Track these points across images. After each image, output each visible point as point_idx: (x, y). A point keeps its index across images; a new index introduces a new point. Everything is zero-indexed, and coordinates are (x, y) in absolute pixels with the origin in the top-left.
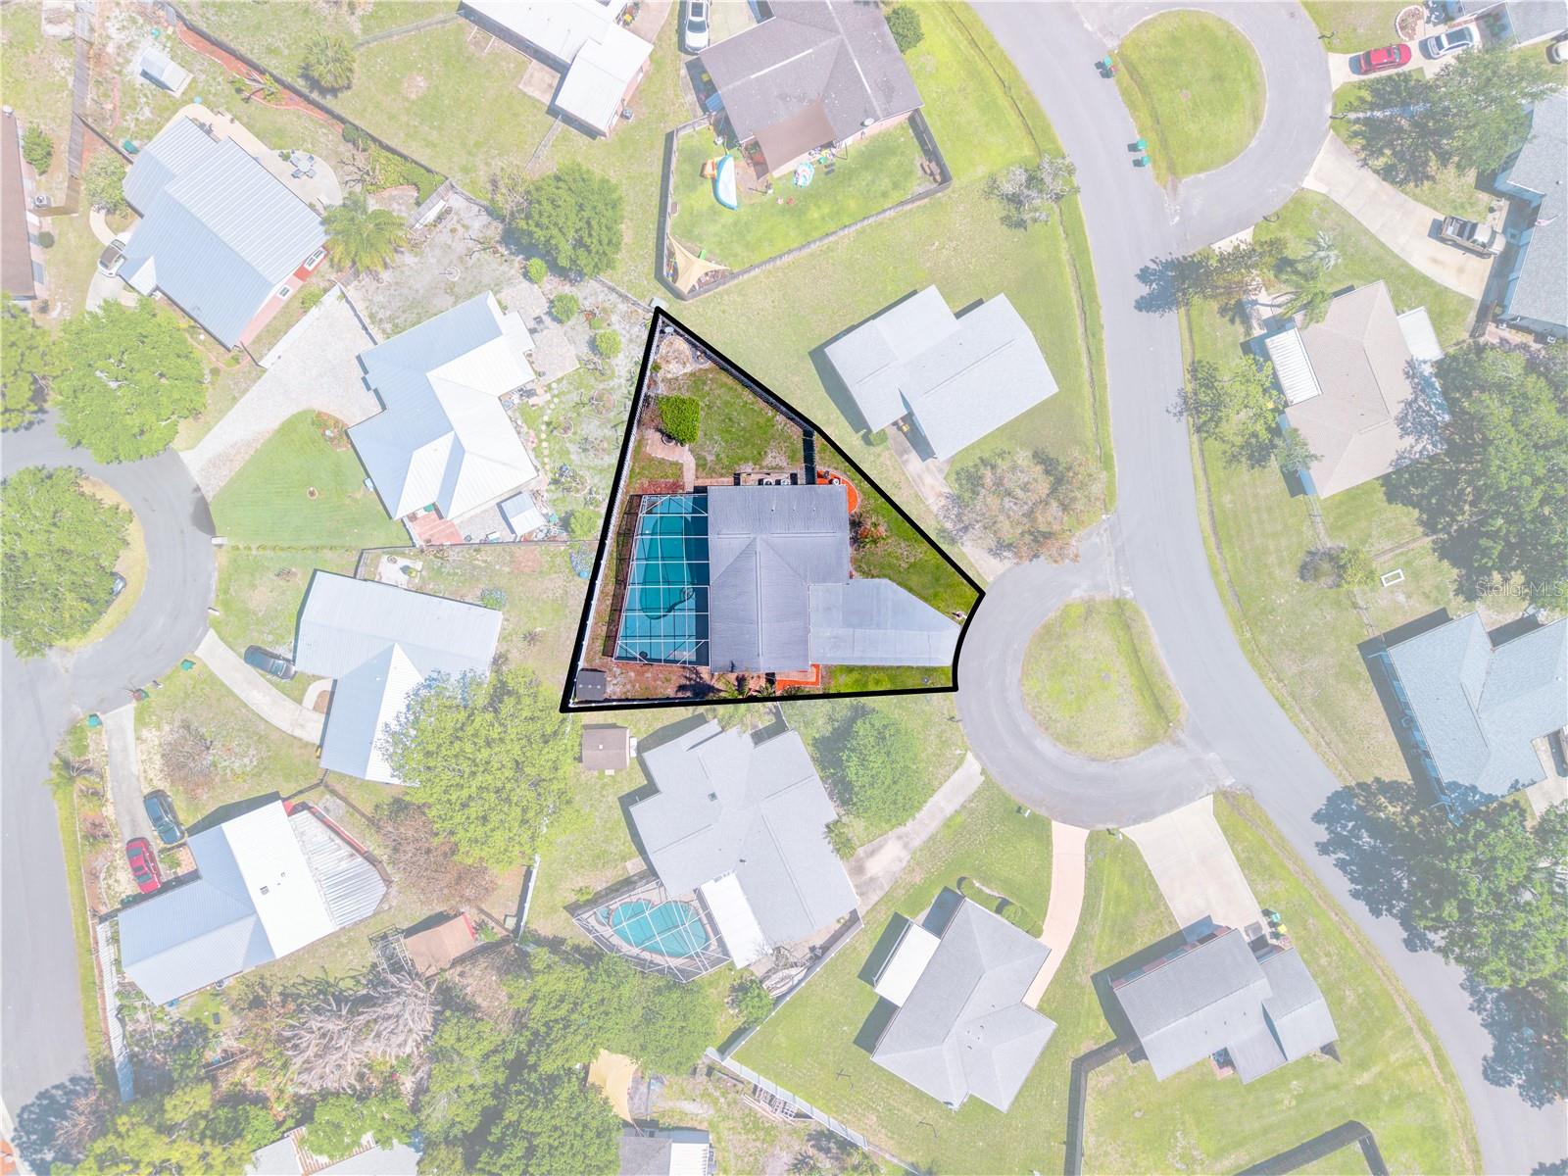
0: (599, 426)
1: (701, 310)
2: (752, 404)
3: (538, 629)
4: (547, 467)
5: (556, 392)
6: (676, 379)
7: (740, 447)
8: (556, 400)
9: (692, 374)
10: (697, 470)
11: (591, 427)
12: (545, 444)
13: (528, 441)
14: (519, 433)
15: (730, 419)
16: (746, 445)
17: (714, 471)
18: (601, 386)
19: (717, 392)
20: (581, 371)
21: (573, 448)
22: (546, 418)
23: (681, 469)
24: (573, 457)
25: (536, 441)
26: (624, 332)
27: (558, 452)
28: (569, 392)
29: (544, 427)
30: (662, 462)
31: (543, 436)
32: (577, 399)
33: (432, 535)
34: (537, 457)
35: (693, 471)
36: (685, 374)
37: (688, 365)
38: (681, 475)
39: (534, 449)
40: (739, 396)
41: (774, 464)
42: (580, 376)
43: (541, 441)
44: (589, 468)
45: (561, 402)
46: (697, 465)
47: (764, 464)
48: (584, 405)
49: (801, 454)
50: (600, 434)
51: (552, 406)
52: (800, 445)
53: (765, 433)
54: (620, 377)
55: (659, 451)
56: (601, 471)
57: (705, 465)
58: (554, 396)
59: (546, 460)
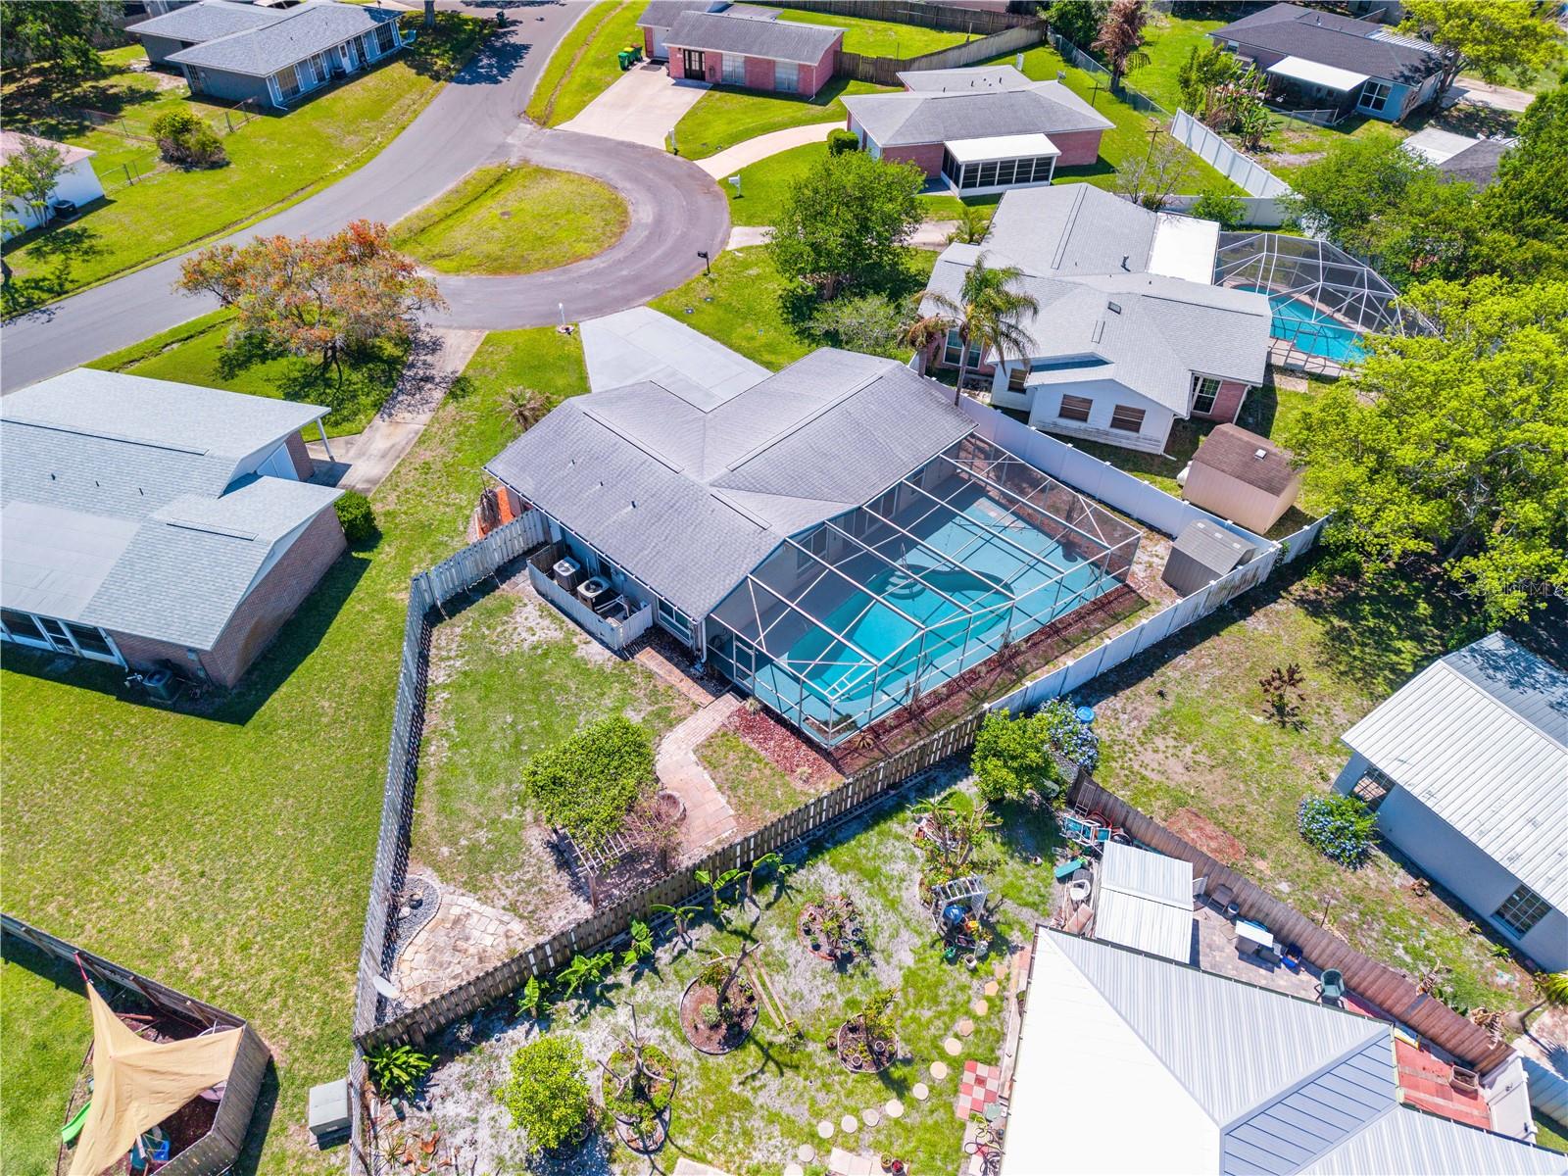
0: (782, 967)
1: (275, 1003)
2: (446, 735)
3: (1260, 719)
4: (991, 989)
5: (806, 1152)
6: (513, 908)
7: (564, 689)
8: (825, 1129)
9: (472, 886)
10: (681, 719)
11: (800, 982)
12: (953, 1047)
13: (991, 1097)
14: (1000, 1136)
15: (517, 743)
16: (549, 684)
17: (655, 691)
18: (683, 1053)
19: (473, 811)
20: (688, 1144)
21: (889, 976)
22: (894, 1108)
23: (709, 743)
24: (908, 960)
25: (968, 1077)
26: (483, 1134)
27: (935, 1001)
28: (772, 1118)
29: (920, 1091)
30: (729, 787)
31: (939, 1070)
32: (770, 1079)
33: (1440, 1092)
34: (1001, 1037)
35: (690, 722)
36: (484, 901)
37: (456, 911)
38: (723, 733)
39: (992, 1061)
40: (449, 767)
41: (547, 622)
42: (707, 1132)
43: (956, 1065)
44: (893, 905)
45: (818, 1115)
46: (671, 726)
47: (559, 635)
48: (765, 1050)
49: (487, 602)
50: (797, 951)
51: (849, 1123)
52: (470, 613)
53: (491, 676)
54: (615, 1032)
55: (710, 808)
56: (873, 875)
57: (658, 715)
58: (822, 1145)
59: (980, 1008)
